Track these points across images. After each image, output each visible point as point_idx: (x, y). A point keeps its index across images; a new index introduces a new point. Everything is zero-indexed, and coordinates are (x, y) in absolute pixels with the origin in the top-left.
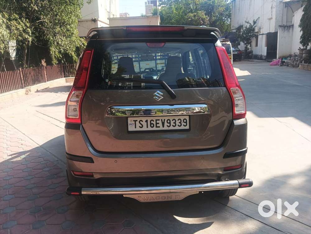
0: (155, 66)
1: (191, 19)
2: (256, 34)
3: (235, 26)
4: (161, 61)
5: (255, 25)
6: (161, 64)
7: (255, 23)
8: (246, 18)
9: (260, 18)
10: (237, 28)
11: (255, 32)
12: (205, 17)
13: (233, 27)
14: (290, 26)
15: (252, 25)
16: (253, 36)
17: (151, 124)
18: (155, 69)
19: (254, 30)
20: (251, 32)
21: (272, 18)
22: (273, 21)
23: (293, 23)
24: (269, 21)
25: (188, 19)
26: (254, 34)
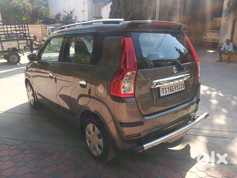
0: (18, 46)
1: (16, 5)
2: (74, 21)
3: (54, 14)
4: (23, 41)
5: (72, 15)
6: (23, 43)
7: (71, 13)
8: (63, 8)
9: (75, 9)
10: (56, 16)
11: (73, 19)
12: (28, 4)
13: (52, 14)
14: (100, 17)
15: (70, 14)
16: (71, 22)
17: (170, 89)
18: (17, 48)
19: (71, 18)
20: (69, 19)
21: (85, 11)
22: (86, 13)
23: (101, 15)
24: (83, 12)
25: (13, 5)
26: (72, 21)
